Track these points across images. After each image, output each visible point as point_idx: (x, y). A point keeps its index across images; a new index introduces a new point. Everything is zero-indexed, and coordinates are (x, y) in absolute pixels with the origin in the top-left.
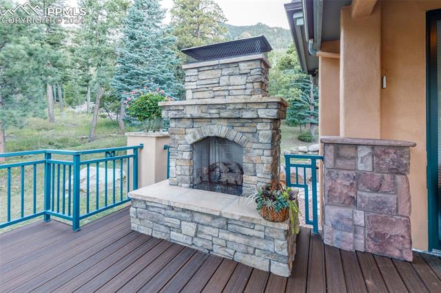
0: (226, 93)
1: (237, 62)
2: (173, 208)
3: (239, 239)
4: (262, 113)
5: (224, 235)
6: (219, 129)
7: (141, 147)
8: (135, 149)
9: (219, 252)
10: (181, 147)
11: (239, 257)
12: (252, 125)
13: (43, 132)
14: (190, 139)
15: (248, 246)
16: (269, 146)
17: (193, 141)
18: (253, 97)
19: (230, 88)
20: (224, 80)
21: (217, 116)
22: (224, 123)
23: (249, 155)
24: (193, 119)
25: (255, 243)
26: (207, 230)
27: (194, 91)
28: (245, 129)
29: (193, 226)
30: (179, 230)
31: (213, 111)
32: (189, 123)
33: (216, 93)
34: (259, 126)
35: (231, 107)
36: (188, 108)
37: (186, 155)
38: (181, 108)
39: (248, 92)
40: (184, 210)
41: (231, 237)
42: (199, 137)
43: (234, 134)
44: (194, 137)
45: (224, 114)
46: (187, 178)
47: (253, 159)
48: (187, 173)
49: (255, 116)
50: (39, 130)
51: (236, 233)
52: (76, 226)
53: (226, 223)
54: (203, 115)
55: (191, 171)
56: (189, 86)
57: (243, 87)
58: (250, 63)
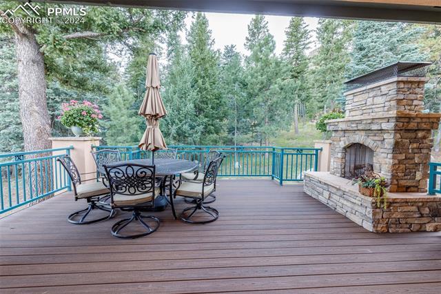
0: (370, 111)
1: (380, 86)
2: (320, 182)
3: (349, 204)
4: (385, 126)
5: (342, 201)
6: (359, 138)
7: (321, 150)
8: (317, 150)
9: (339, 210)
10: (337, 150)
11: (348, 215)
12: (381, 135)
13: (291, 141)
14: (342, 144)
15: (352, 209)
16: (391, 151)
17: (344, 146)
18: (390, 112)
19: (373, 106)
20: (370, 101)
21: (356, 129)
22: (363, 133)
23: (378, 157)
24: (345, 131)
25: (356, 208)
26: (334, 196)
27: (351, 111)
28: (376, 138)
29: (328, 193)
30: (322, 194)
31: (353, 125)
32: (342, 133)
33: (365, 111)
34: (386, 136)
35: (365, 122)
36: (340, 123)
37: (340, 155)
38: (336, 124)
39: (386, 109)
40: (325, 184)
41: (345, 202)
42: (347, 143)
43: (369, 142)
44: (345, 143)
45: (360, 127)
46: (339, 170)
47: (380, 160)
48: (340, 167)
49: (379, 128)
50: (288, 139)
51: (348, 200)
52: (281, 183)
53: (344, 194)
54: (348, 128)
55: (343, 166)
56: (348, 107)
57: (383, 105)
58: (389, 85)
